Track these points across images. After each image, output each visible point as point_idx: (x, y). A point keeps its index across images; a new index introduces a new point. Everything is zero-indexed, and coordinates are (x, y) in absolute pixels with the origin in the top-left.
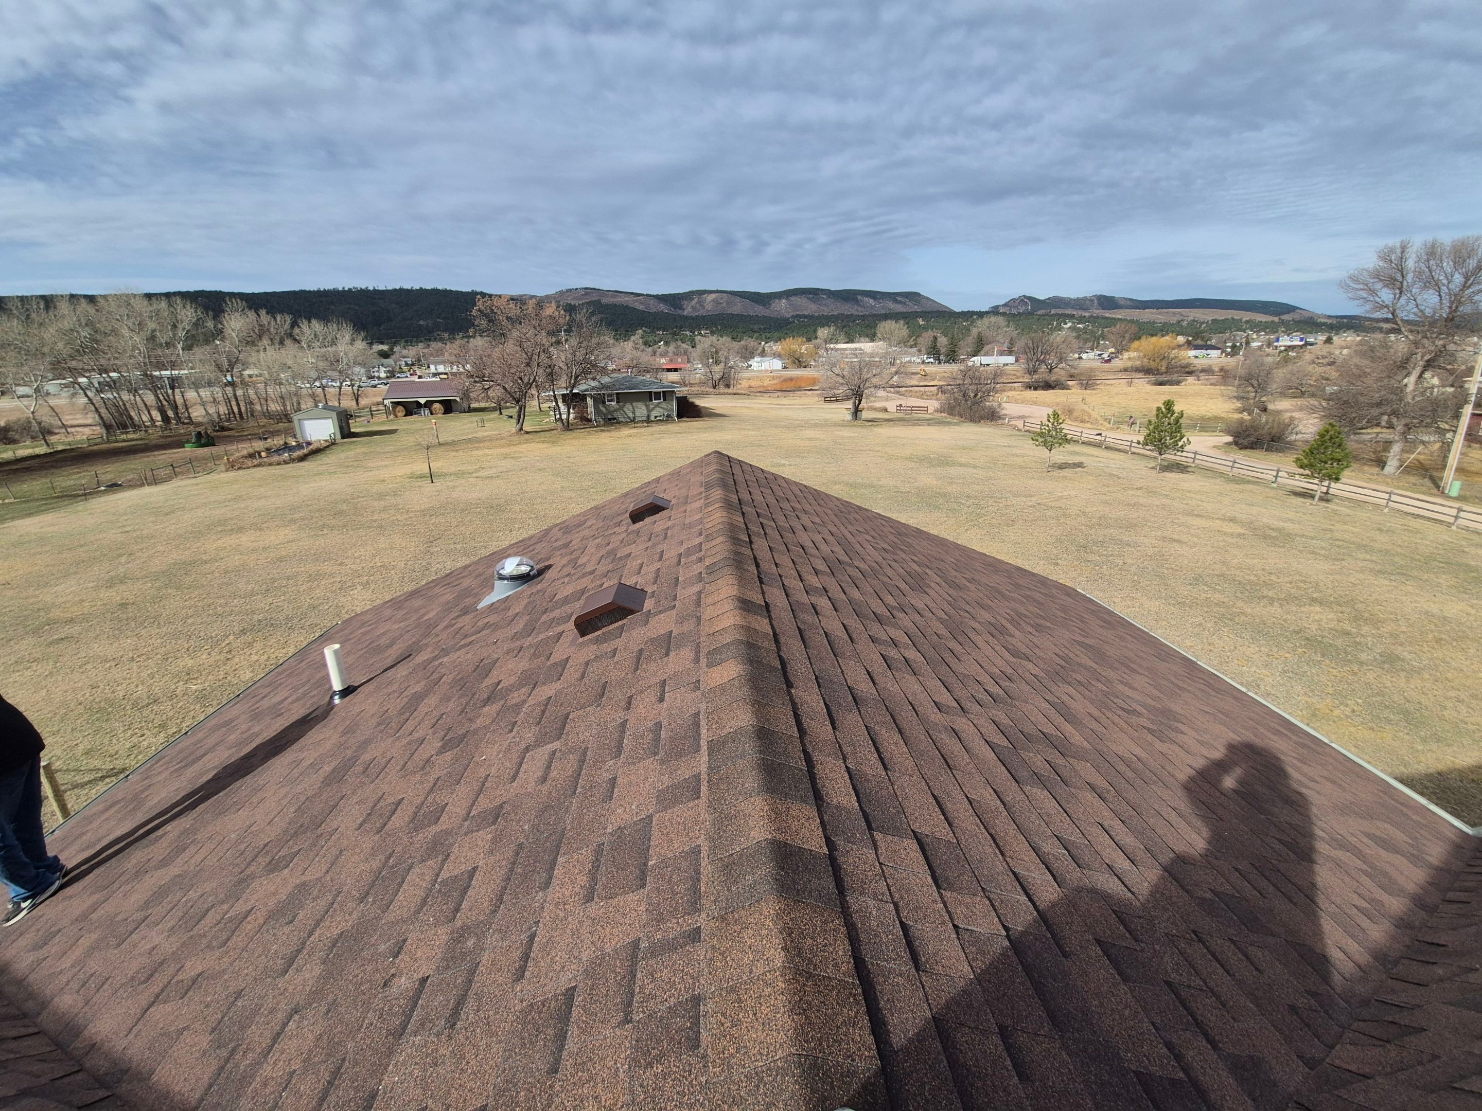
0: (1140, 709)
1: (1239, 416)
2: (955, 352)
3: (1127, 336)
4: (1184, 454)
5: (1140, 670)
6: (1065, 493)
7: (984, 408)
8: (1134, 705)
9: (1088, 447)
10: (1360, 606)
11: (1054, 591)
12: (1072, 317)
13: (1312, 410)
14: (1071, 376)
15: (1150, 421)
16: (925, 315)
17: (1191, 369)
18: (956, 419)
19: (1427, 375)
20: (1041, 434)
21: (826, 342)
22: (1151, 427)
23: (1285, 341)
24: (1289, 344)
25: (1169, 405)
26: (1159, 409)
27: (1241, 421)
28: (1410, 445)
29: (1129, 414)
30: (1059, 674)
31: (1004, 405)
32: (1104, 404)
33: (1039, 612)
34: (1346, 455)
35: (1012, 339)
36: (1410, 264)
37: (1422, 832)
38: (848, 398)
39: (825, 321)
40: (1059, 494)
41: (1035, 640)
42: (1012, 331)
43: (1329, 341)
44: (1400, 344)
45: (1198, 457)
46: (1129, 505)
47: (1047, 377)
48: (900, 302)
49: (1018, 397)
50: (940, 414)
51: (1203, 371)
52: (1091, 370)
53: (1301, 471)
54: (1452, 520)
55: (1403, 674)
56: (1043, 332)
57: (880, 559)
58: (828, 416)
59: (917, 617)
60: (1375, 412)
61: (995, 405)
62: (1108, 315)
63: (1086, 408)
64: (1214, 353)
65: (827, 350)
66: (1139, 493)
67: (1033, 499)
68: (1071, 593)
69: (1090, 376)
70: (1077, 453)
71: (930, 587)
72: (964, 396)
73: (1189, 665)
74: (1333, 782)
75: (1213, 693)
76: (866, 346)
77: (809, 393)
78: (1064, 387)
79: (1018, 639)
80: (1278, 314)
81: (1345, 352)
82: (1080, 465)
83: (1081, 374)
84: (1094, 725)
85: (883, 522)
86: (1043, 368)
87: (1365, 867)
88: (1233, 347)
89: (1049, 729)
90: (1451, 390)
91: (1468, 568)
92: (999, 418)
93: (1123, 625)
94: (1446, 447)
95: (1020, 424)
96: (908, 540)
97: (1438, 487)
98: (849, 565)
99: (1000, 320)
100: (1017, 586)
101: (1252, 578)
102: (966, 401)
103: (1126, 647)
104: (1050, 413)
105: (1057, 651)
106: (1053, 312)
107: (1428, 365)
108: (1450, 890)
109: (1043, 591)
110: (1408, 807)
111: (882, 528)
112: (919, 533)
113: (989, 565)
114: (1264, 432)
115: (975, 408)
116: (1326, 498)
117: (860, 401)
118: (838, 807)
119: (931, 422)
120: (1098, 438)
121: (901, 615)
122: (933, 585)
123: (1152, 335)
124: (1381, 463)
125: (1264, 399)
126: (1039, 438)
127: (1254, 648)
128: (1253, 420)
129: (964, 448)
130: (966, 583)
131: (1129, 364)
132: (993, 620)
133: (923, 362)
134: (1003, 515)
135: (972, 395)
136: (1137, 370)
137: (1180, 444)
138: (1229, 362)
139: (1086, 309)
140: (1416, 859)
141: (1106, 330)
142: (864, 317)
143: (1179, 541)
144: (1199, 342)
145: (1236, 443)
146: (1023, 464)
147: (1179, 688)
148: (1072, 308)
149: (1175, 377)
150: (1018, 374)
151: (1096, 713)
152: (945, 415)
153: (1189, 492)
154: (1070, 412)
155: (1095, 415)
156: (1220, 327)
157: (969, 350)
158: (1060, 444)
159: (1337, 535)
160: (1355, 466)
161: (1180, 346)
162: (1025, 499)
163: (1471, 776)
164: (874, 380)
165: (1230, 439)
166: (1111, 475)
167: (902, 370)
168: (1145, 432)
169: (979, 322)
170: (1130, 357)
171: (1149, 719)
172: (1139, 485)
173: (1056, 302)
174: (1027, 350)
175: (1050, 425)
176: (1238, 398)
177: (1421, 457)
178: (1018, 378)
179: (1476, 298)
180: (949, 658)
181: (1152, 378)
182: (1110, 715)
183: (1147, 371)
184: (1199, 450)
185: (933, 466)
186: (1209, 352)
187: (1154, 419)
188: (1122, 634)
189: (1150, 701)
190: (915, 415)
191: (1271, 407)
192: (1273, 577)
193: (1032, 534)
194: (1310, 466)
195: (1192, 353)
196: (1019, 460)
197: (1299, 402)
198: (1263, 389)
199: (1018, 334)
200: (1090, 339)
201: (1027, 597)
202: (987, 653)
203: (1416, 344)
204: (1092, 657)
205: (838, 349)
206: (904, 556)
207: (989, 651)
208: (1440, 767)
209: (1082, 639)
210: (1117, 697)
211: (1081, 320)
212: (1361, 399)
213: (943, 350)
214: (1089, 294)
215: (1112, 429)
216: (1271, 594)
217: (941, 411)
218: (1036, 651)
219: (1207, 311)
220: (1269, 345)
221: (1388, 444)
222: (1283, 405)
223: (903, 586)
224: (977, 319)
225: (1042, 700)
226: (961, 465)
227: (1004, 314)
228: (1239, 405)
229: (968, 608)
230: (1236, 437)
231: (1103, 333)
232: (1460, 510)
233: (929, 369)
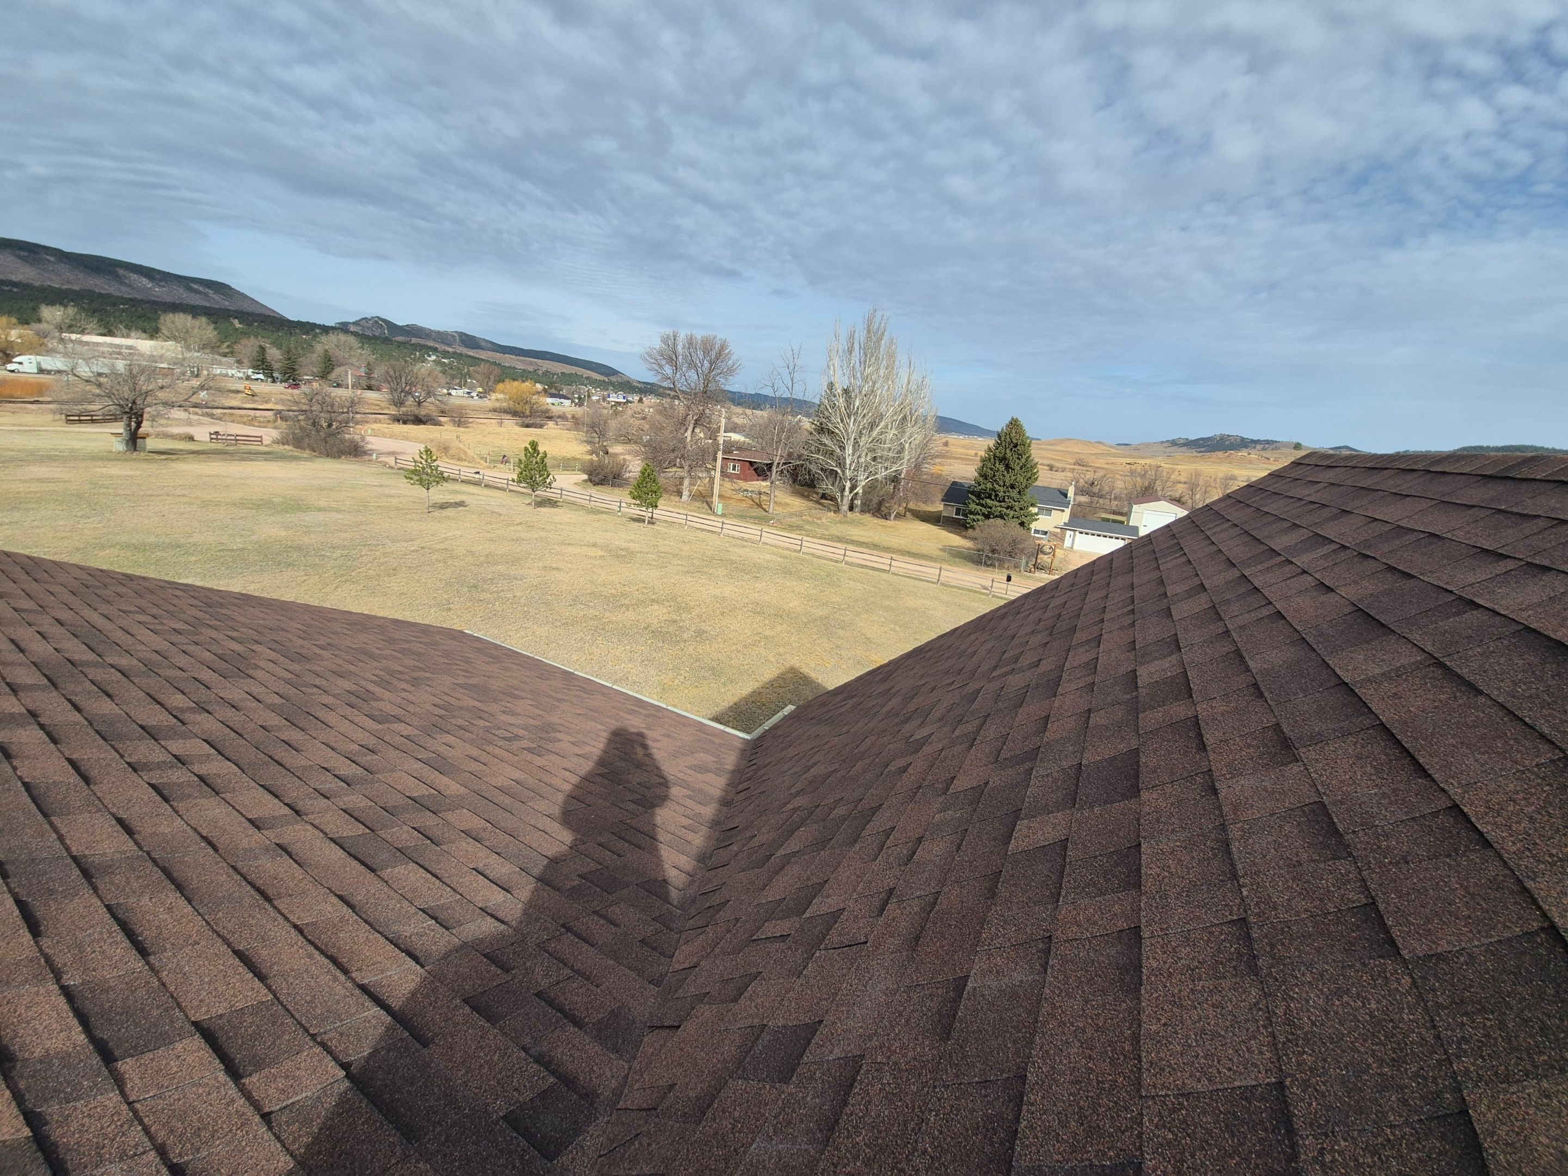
0: (521, 732)
1: (589, 457)
2: (294, 370)
3: (492, 377)
4: (552, 490)
5: (523, 694)
6: (450, 534)
7: (343, 441)
8: (515, 731)
9: (469, 485)
10: (679, 599)
11: (438, 637)
12: (435, 350)
13: (636, 454)
14: (443, 412)
15: (520, 460)
16: (243, 316)
17: (550, 415)
18: (306, 454)
19: (697, 430)
20: (415, 472)
21: (61, 330)
22: (522, 466)
23: (613, 398)
24: (617, 400)
25: (534, 445)
26: (526, 449)
27: (591, 462)
28: (694, 480)
29: (503, 453)
30: (434, 728)
31: (368, 439)
32: (479, 443)
33: (417, 664)
34: (659, 488)
35: (369, 364)
36: (680, 349)
37: (722, 750)
38: (115, 418)
39: (58, 297)
40: (444, 536)
41: (409, 696)
42: (366, 354)
43: (641, 400)
44: (680, 406)
45: (564, 492)
46: (512, 540)
47: (416, 410)
48: (197, 292)
49: (386, 430)
50: (281, 447)
51: (559, 417)
52: (461, 407)
53: (634, 501)
54: (720, 530)
55: (707, 642)
56: (406, 361)
57: (164, 646)
58: (77, 445)
59: (229, 714)
60: (672, 456)
61: (357, 438)
62: (471, 354)
63: (461, 445)
64: (567, 403)
65: (62, 340)
66: (519, 528)
67: (415, 543)
68: (459, 636)
69: (461, 413)
70: (457, 492)
71: (257, 667)
72: (314, 424)
73: (568, 676)
74: (669, 736)
75: (586, 696)
76: (145, 345)
77: (34, 406)
78: (439, 424)
79: (387, 702)
80: (607, 375)
81: (651, 410)
82: (461, 504)
83: (452, 410)
84: (474, 766)
85: (178, 593)
86: (410, 401)
87: (688, 793)
88: (580, 398)
89: (420, 791)
90: (710, 441)
91: (732, 562)
92: (365, 453)
93: (509, 656)
94: (712, 480)
95: (391, 460)
96: (224, 611)
97: (711, 508)
98: (96, 665)
99: (352, 340)
100: (392, 641)
101: (613, 591)
102: (318, 431)
103: (511, 676)
104: (422, 450)
105: (437, 701)
106: (414, 340)
107: (696, 423)
108: (740, 783)
109: (423, 640)
110: (712, 735)
111: (175, 601)
112: (245, 600)
113: (355, 624)
114: (608, 471)
115: (331, 441)
116: (652, 522)
117: (139, 425)
118: (46, 1059)
119: (268, 456)
120: (477, 476)
121: (201, 717)
122: (262, 663)
123: (514, 380)
124: (680, 494)
125: (605, 444)
126: (412, 476)
127: (621, 649)
128: (600, 461)
129: (321, 489)
130: (319, 651)
131: (497, 405)
132: (353, 687)
133: (248, 378)
134: (382, 564)
135: (325, 425)
136: (506, 411)
137: (548, 481)
138: (578, 411)
139: (449, 345)
140: (718, 772)
141: (471, 368)
142: (133, 302)
143: (557, 569)
144: (553, 391)
145: (590, 480)
146: (400, 505)
147: (558, 700)
148: (434, 340)
149: (538, 421)
150: (383, 405)
151: (475, 752)
152: (290, 448)
153: (560, 524)
154: (445, 449)
155: (471, 453)
156: (570, 379)
157: (315, 370)
158: (438, 483)
159: (661, 549)
160: (665, 496)
161: (539, 393)
162: (406, 544)
163: (753, 699)
164: (161, 395)
165: (586, 477)
166: (493, 512)
167: (211, 384)
168: (518, 470)
169: (324, 338)
170: (497, 398)
171: (529, 739)
172: (518, 521)
173: (413, 331)
174: (389, 379)
175: (424, 462)
176: (589, 442)
177: (700, 488)
178: (382, 409)
179: (717, 378)
180: (281, 753)
181: (520, 420)
182: (490, 749)
183: (515, 414)
184: (564, 487)
185: (278, 512)
186: (562, 400)
187: (523, 458)
188: (507, 665)
189: (531, 722)
190: (244, 447)
191: (610, 450)
192: (626, 588)
193: (418, 581)
194: (639, 497)
195: (549, 400)
196: (395, 501)
197: (628, 447)
198: (604, 436)
199: (377, 359)
200: (458, 377)
201: (404, 652)
202: (342, 730)
203: (688, 407)
204: (475, 696)
205: (87, 343)
206: (214, 634)
207: (345, 726)
208: (736, 699)
209: (466, 681)
210: (499, 728)
211: (446, 354)
212: (663, 446)
213: (276, 366)
214: (450, 329)
215: (489, 467)
216: (626, 602)
217: (284, 442)
218: (411, 708)
219: (557, 364)
220: (604, 400)
221: (682, 478)
222: (617, 449)
223: (206, 675)
224: (321, 334)
225: (413, 761)
226: (320, 510)
227: (355, 334)
228: (589, 448)
229: (318, 682)
230: (590, 475)
231: (469, 371)
232: (723, 523)
233: (258, 388)
